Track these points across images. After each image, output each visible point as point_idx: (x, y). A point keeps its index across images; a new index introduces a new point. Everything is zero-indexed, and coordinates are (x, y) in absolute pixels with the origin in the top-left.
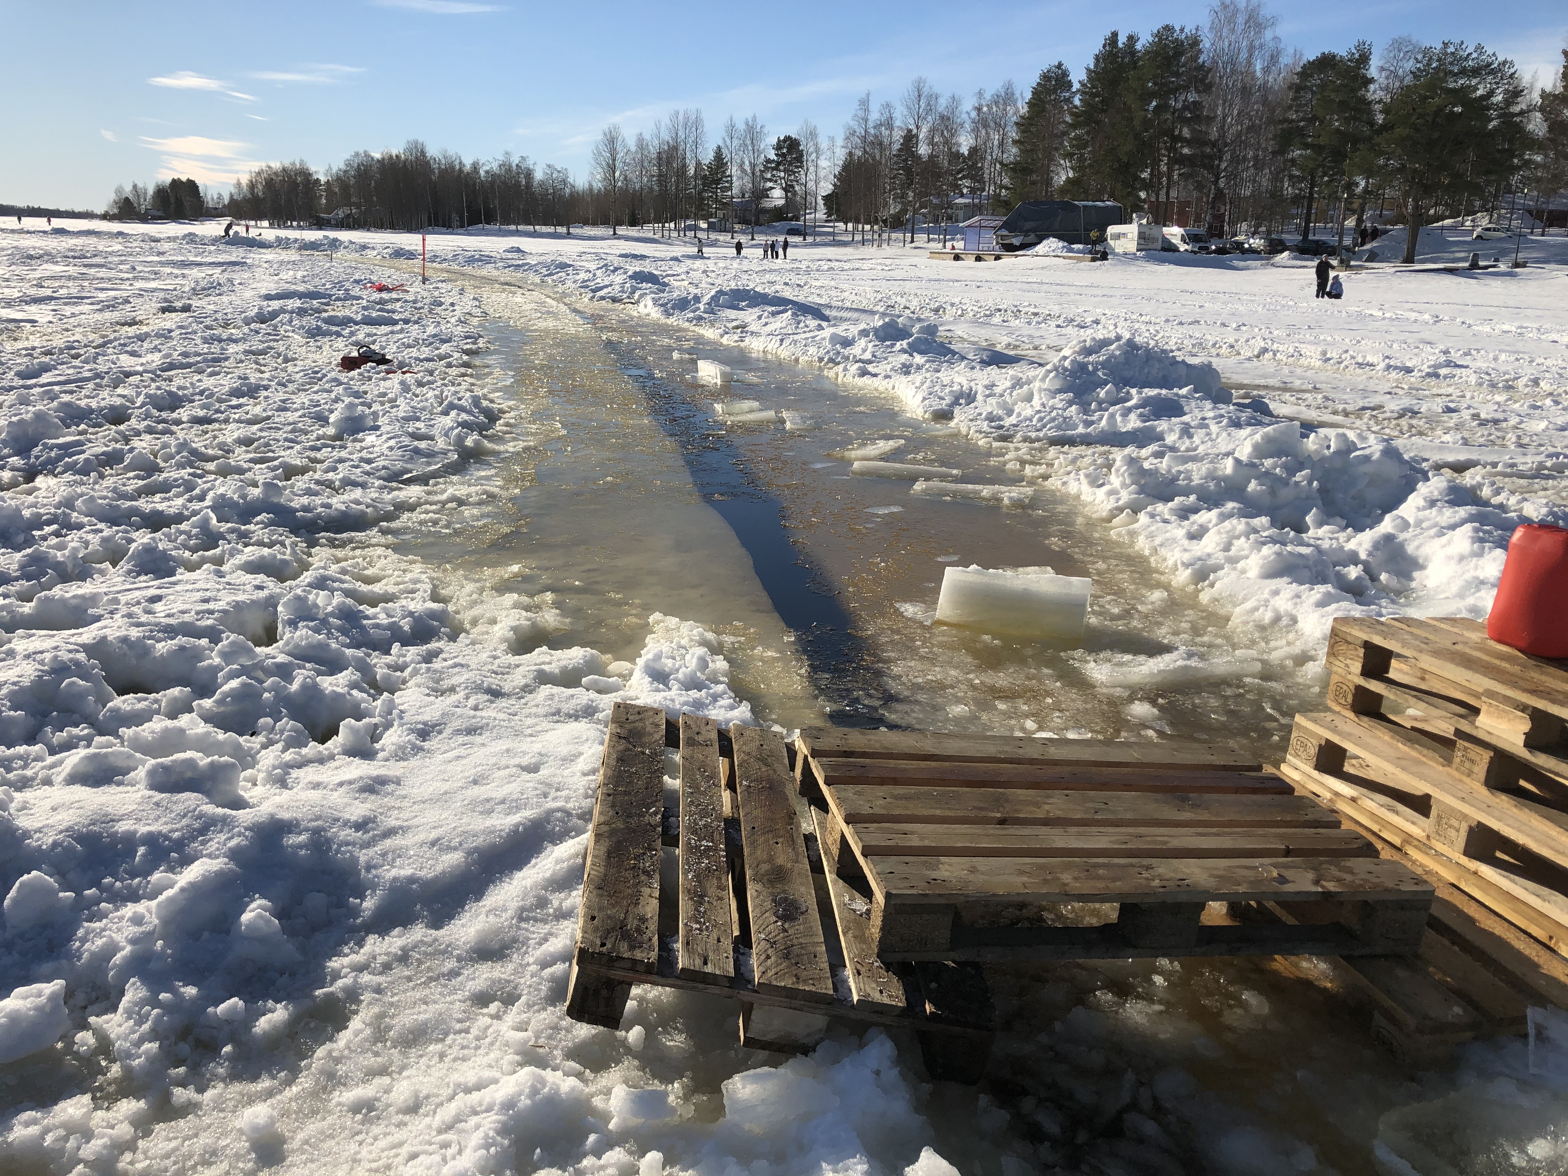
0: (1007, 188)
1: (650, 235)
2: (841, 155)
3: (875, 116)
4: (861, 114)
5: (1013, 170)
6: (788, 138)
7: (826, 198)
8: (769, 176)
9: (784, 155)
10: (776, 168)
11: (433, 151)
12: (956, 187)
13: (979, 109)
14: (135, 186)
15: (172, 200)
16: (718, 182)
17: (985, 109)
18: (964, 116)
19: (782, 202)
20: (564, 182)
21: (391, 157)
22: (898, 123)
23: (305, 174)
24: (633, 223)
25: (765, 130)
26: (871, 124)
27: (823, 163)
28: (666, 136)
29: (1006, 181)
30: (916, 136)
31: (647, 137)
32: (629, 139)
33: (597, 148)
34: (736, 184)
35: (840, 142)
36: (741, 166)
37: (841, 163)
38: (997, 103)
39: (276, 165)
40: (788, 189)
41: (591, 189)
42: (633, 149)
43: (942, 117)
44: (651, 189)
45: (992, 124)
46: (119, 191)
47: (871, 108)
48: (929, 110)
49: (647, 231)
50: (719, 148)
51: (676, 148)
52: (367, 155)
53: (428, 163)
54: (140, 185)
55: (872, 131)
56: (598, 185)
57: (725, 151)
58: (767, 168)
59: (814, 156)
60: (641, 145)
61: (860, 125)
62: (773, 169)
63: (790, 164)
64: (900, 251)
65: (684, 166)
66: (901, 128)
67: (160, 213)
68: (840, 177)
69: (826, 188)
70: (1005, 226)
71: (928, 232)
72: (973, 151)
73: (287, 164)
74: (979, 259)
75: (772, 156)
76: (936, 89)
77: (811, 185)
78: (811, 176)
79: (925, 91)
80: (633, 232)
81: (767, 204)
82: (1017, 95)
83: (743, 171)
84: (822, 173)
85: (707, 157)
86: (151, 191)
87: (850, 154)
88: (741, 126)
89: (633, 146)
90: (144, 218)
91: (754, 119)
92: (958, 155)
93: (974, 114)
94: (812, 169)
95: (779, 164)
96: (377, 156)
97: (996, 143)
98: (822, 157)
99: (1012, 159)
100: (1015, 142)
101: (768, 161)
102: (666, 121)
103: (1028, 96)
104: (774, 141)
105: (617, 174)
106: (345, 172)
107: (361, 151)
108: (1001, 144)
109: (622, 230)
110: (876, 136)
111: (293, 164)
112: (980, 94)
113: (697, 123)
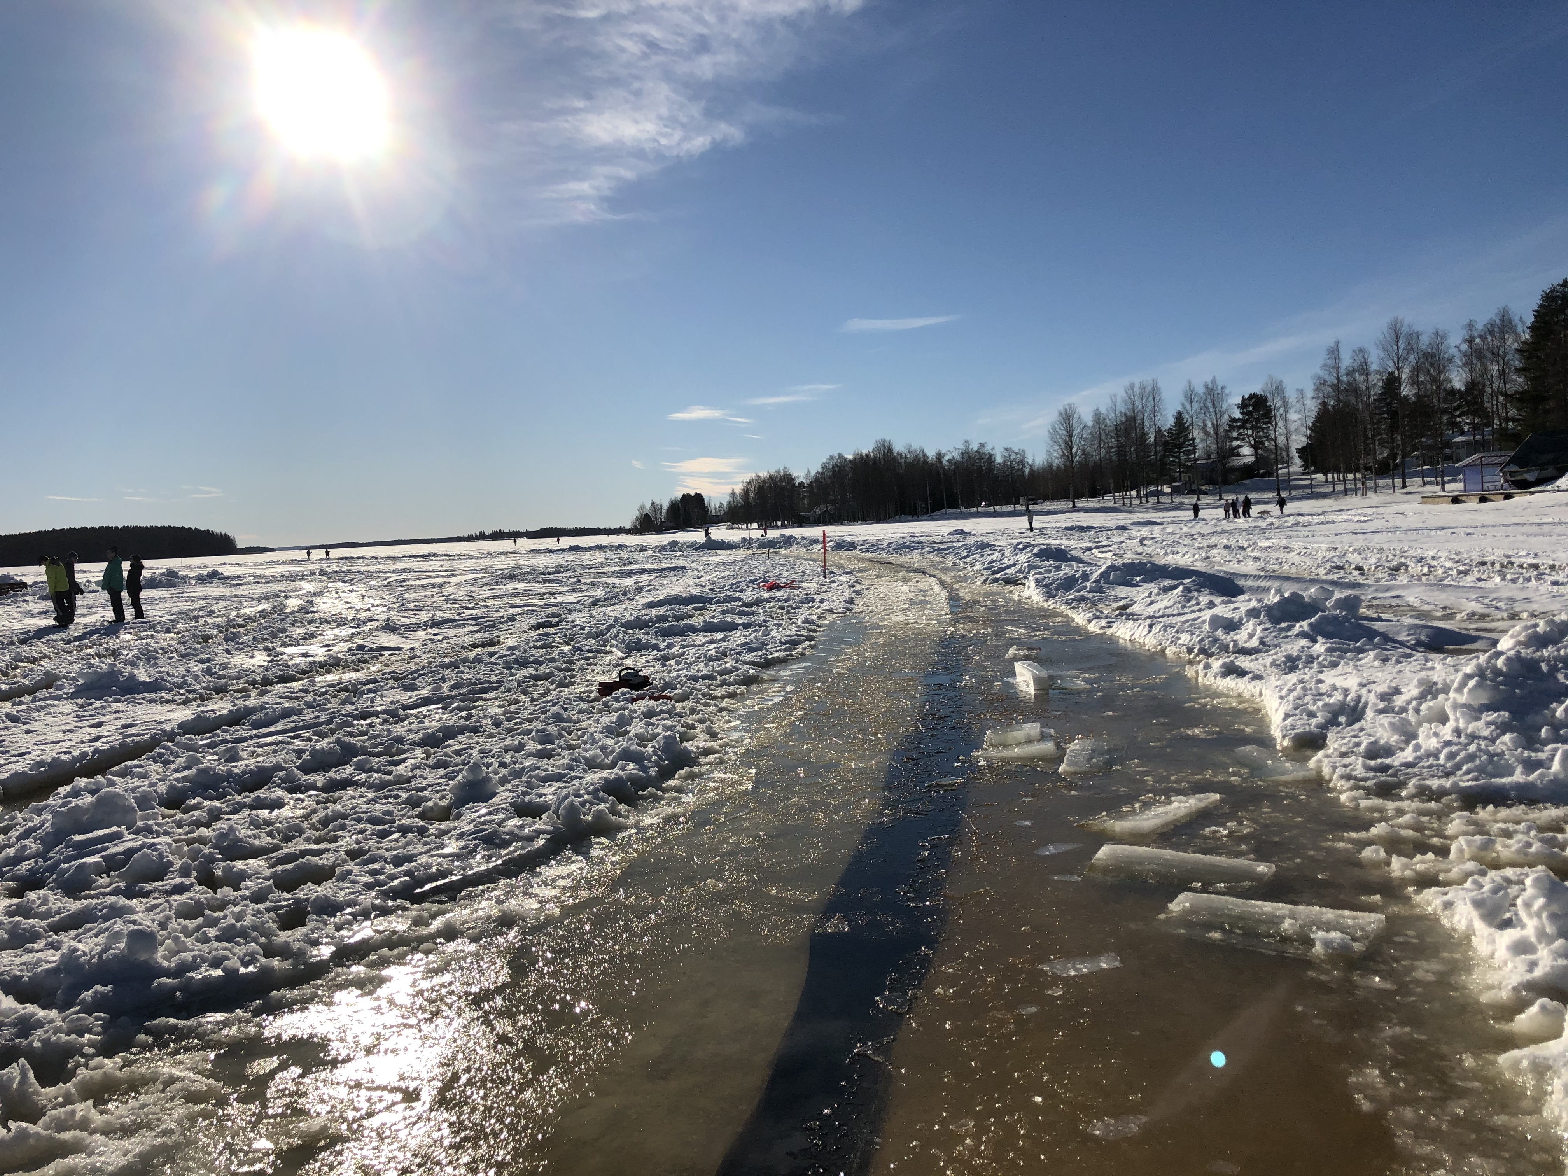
0: (1513, 420)
1: (1111, 504)
2: (1312, 406)
3: (1347, 361)
4: (1331, 362)
5: (1519, 400)
6: (1253, 396)
7: (1302, 451)
8: (1235, 434)
9: (1250, 413)
10: (1243, 427)
11: (899, 447)
12: (1453, 424)
13: (1470, 341)
14: (653, 504)
15: (682, 512)
16: (1180, 446)
17: (1478, 340)
18: (1453, 351)
19: (1252, 459)
20: (1022, 462)
21: (862, 456)
22: (1374, 367)
23: (788, 479)
24: (1093, 494)
25: (1227, 391)
26: (1342, 371)
27: (1293, 416)
28: (1122, 408)
29: (1513, 412)
30: (1399, 378)
31: (1103, 410)
32: (1086, 415)
33: (1053, 428)
34: (1200, 446)
35: (1310, 393)
36: (1204, 429)
37: (1314, 414)
38: (1492, 332)
39: (764, 474)
40: (1256, 446)
41: (1051, 466)
42: (1090, 423)
43: (1426, 355)
44: (1110, 460)
45: (1489, 355)
46: (641, 508)
47: (1342, 356)
48: (1410, 350)
49: (1108, 501)
50: (1179, 413)
51: (1134, 419)
52: (840, 456)
53: (894, 459)
54: (657, 502)
55: (1345, 379)
56: (1057, 462)
57: (1186, 417)
58: (1232, 428)
59: (1282, 410)
60: (1098, 418)
61: (1330, 373)
62: (1239, 427)
63: (1258, 420)
64: (1388, 498)
65: (1144, 435)
66: (1378, 372)
67: (672, 524)
68: (1314, 428)
69: (1299, 441)
70: (1513, 461)
71: (1423, 475)
72: (1472, 385)
73: (773, 472)
74: (1483, 499)
75: (1237, 414)
76: (1417, 328)
77: (1281, 440)
78: (1281, 430)
79: (1404, 331)
80: (1093, 503)
81: (1237, 462)
82: (1516, 320)
83: (1206, 433)
84: (1292, 427)
85: (1168, 421)
86: (666, 506)
87: (1324, 404)
88: (1200, 390)
89: (1089, 420)
90: (660, 529)
91: (1214, 381)
92: (1453, 392)
93: (1464, 347)
94: (1281, 423)
95: (1244, 422)
96: (850, 457)
97: (1495, 373)
98: (1292, 411)
99: (1517, 388)
100: (1518, 371)
101: (1234, 420)
102: (1121, 394)
103: (1530, 319)
104: (1239, 400)
105: (1074, 450)
106: (823, 473)
107: (836, 454)
108: (1502, 374)
109: (1081, 503)
110: (1349, 383)
111: (778, 472)
112: (1471, 325)
113: (1155, 392)
